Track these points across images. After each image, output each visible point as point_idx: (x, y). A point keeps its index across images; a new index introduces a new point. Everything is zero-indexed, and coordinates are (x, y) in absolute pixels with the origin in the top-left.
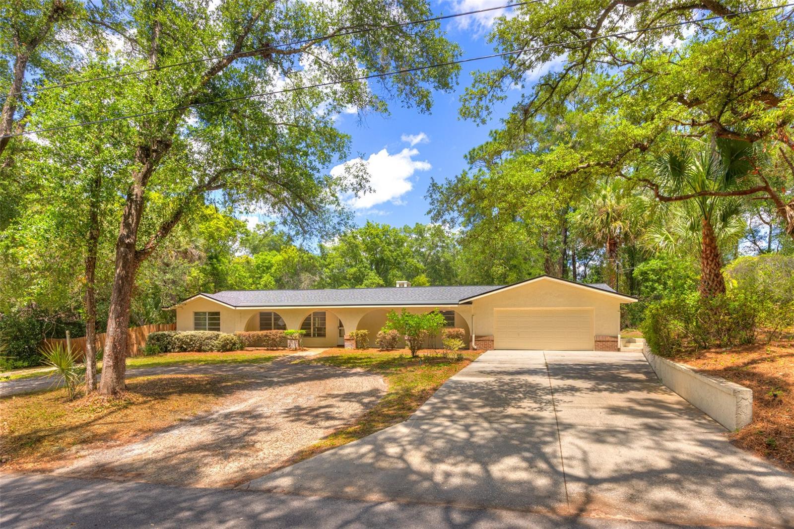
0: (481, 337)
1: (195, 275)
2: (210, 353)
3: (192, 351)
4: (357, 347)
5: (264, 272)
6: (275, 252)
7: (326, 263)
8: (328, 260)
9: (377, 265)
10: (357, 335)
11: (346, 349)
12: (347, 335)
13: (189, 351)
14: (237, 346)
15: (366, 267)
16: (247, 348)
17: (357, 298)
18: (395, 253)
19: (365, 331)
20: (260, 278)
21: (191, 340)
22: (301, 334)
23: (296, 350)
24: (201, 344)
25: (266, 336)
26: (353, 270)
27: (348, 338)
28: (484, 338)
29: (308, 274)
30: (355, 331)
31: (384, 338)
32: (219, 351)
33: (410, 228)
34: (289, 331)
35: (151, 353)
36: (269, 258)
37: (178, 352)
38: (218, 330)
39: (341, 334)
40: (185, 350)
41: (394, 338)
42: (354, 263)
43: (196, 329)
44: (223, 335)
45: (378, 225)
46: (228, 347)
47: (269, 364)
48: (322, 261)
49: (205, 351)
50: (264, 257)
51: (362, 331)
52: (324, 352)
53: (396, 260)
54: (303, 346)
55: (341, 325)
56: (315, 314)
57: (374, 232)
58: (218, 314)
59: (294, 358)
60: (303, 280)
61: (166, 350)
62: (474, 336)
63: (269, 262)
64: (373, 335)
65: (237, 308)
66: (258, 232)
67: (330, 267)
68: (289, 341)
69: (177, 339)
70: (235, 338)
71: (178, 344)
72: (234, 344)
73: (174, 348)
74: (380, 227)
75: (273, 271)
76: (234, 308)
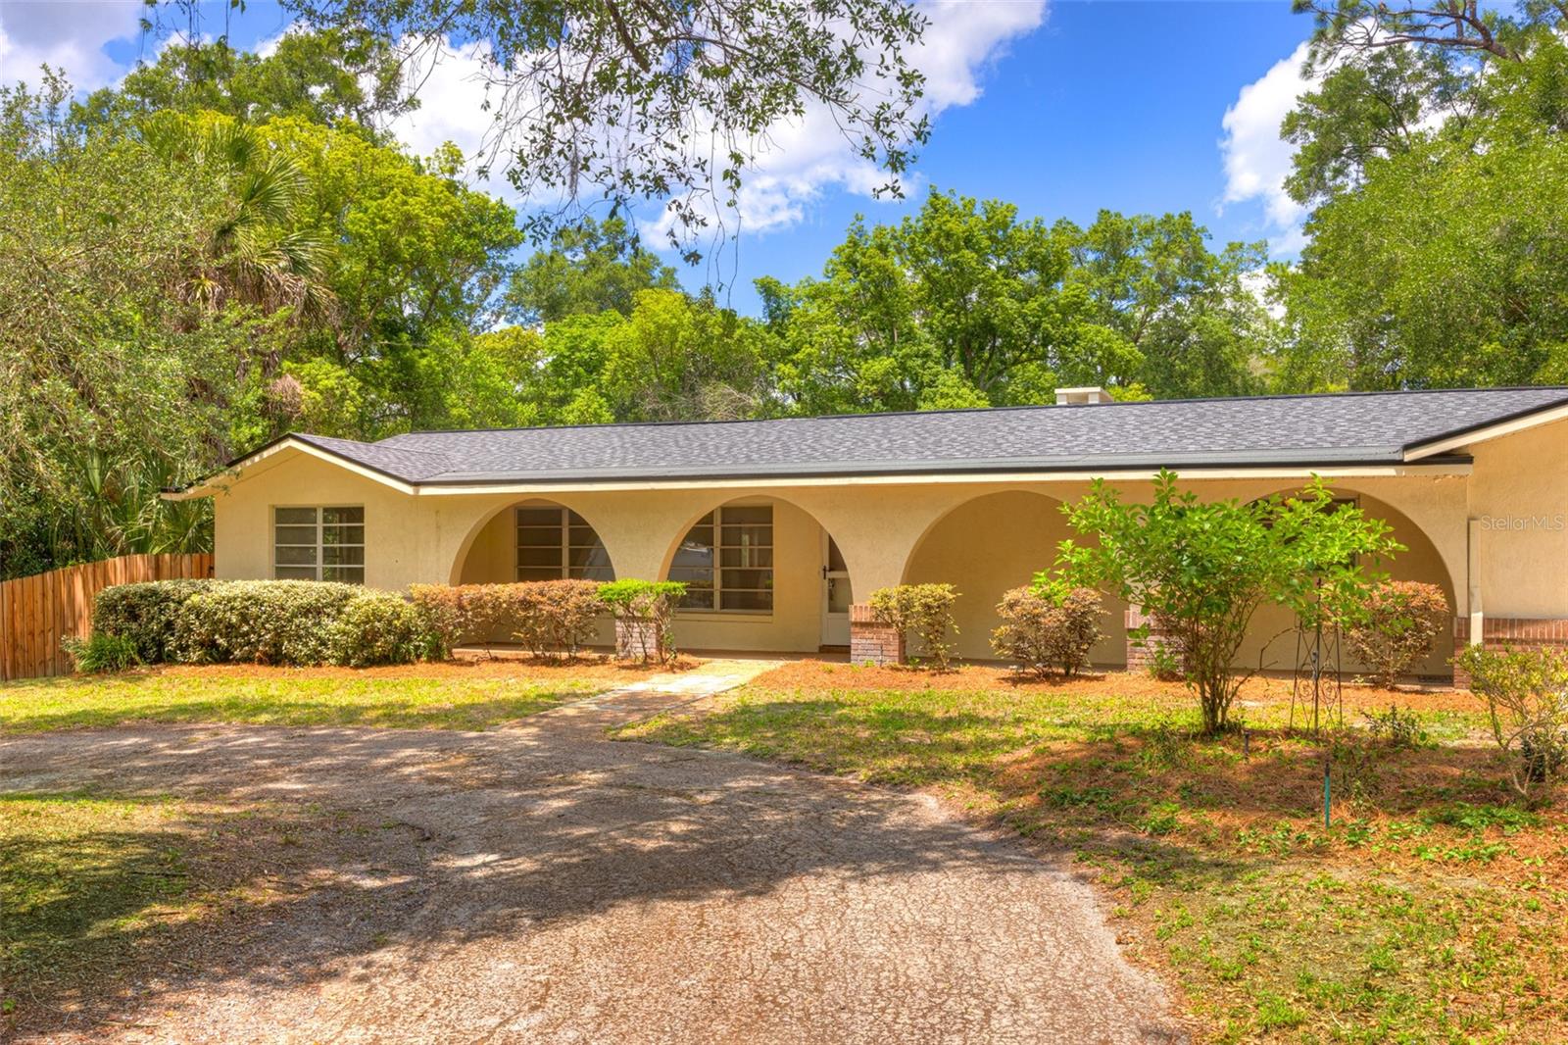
0: (1522, 623)
1: (331, 383)
2: (310, 670)
3: (247, 659)
4: (905, 659)
5: (577, 382)
6: (616, 314)
7: (785, 345)
8: (792, 334)
9: (966, 346)
10: (906, 607)
11: (857, 662)
12: (864, 600)
13: (238, 661)
14: (417, 641)
15: (926, 355)
16: (458, 652)
17: (904, 448)
18: (1033, 305)
19: (944, 590)
20: (563, 401)
21: (244, 619)
22: (670, 599)
23: (646, 665)
24: (279, 633)
25: (526, 604)
26: (881, 365)
27: (865, 617)
28: (1534, 631)
29: (726, 388)
30: (895, 589)
31: (1034, 620)
32: (344, 662)
33: (1076, 230)
34: (622, 584)
35: (106, 664)
36: (592, 334)
37: (201, 663)
38: (356, 577)
39: (837, 598)
40: (223, 657)
41: (1079, 625)
42: (882, 344)
43: (281, 573)
44: (365, 597)
45: (972, 203)
46: (379, 646)
47: (522, 734)
48: (773, 339)
49: (294, 662)
50: (576, 331)
51: (928, 588)
52: (764, 679)
53: (1036, 327)
54: (676, 653)
55: (836, 562)
56: (726, 511)
57: (957, 227)
58: (355, 513)
59: (635, 702)
60: (707, 407)
61: (156, 654)
62: (1477, 620)
63: (594, 345)
64: (976, 603)
65: (425, 491)
66: (568, 255)
67: (800, 356)
68: (620, 627)
69: (197, 611)
70: (409, 610)
71: (201, 630)
72: (406, 635)
73: (184, 649)
74: (978, 211)
75: (605, 378)
76: (409, 490)
